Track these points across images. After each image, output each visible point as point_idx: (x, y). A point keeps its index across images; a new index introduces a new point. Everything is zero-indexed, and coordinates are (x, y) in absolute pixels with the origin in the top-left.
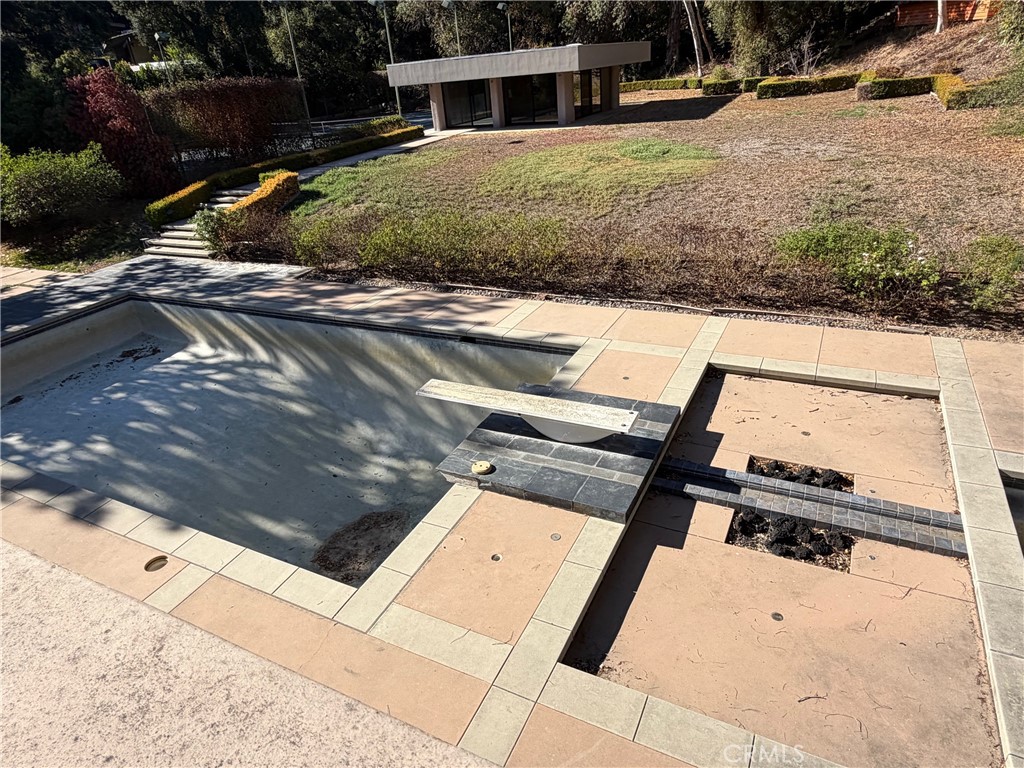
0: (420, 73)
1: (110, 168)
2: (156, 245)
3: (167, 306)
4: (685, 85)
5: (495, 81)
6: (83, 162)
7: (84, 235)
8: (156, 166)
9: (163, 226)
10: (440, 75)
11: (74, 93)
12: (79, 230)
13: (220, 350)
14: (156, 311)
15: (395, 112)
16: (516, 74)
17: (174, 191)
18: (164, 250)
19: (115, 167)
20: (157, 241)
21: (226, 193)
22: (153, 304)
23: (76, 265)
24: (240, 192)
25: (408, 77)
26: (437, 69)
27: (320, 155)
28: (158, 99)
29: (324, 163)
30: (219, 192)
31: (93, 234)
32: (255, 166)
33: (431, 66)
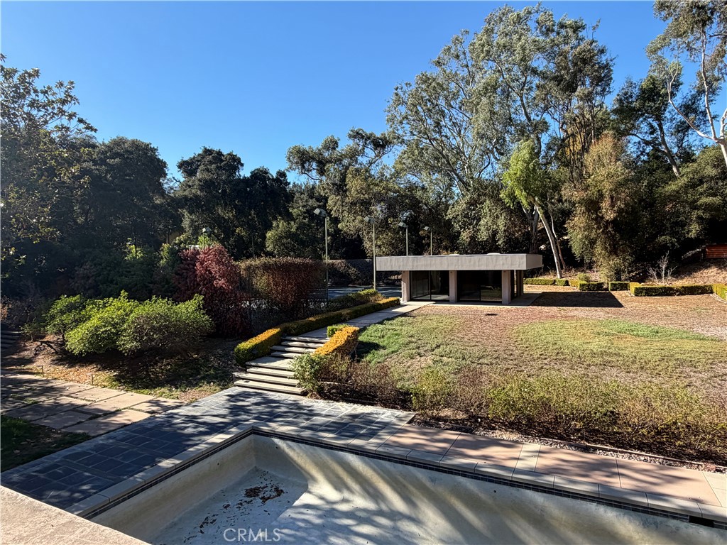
0: (402, 264)
1: (203, 314)
2: (243, 379)
3: (289, 442)
4: (554, 283)
5: (453, 273)
6: (188, 309)
7: (168, 364)
8: (236, 314)
9: (248, 363)
10: (417, 266)
11: (187, 260)
12: (163, 359)
13: (346, 495)
14: (278, 447)
15: (372, 288)
16: (477, 269)
17: (255, 335)
18: (251, 383)
19: (207, 313)
20: (244, 375)
21: (295, 339)
22: (276, 440)
23: (170, 390)
24: (307, 339)
25: (392, 266)
26: (415, 262)
27: (347, 314)
28: (248, 268)
29: (349, 319)
30: (288, 338)
31: (176, 364)
32: (310, 319)
33: (410, 259)
